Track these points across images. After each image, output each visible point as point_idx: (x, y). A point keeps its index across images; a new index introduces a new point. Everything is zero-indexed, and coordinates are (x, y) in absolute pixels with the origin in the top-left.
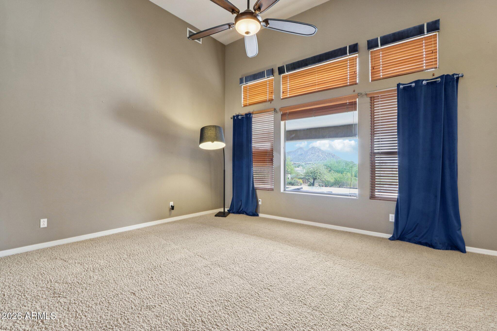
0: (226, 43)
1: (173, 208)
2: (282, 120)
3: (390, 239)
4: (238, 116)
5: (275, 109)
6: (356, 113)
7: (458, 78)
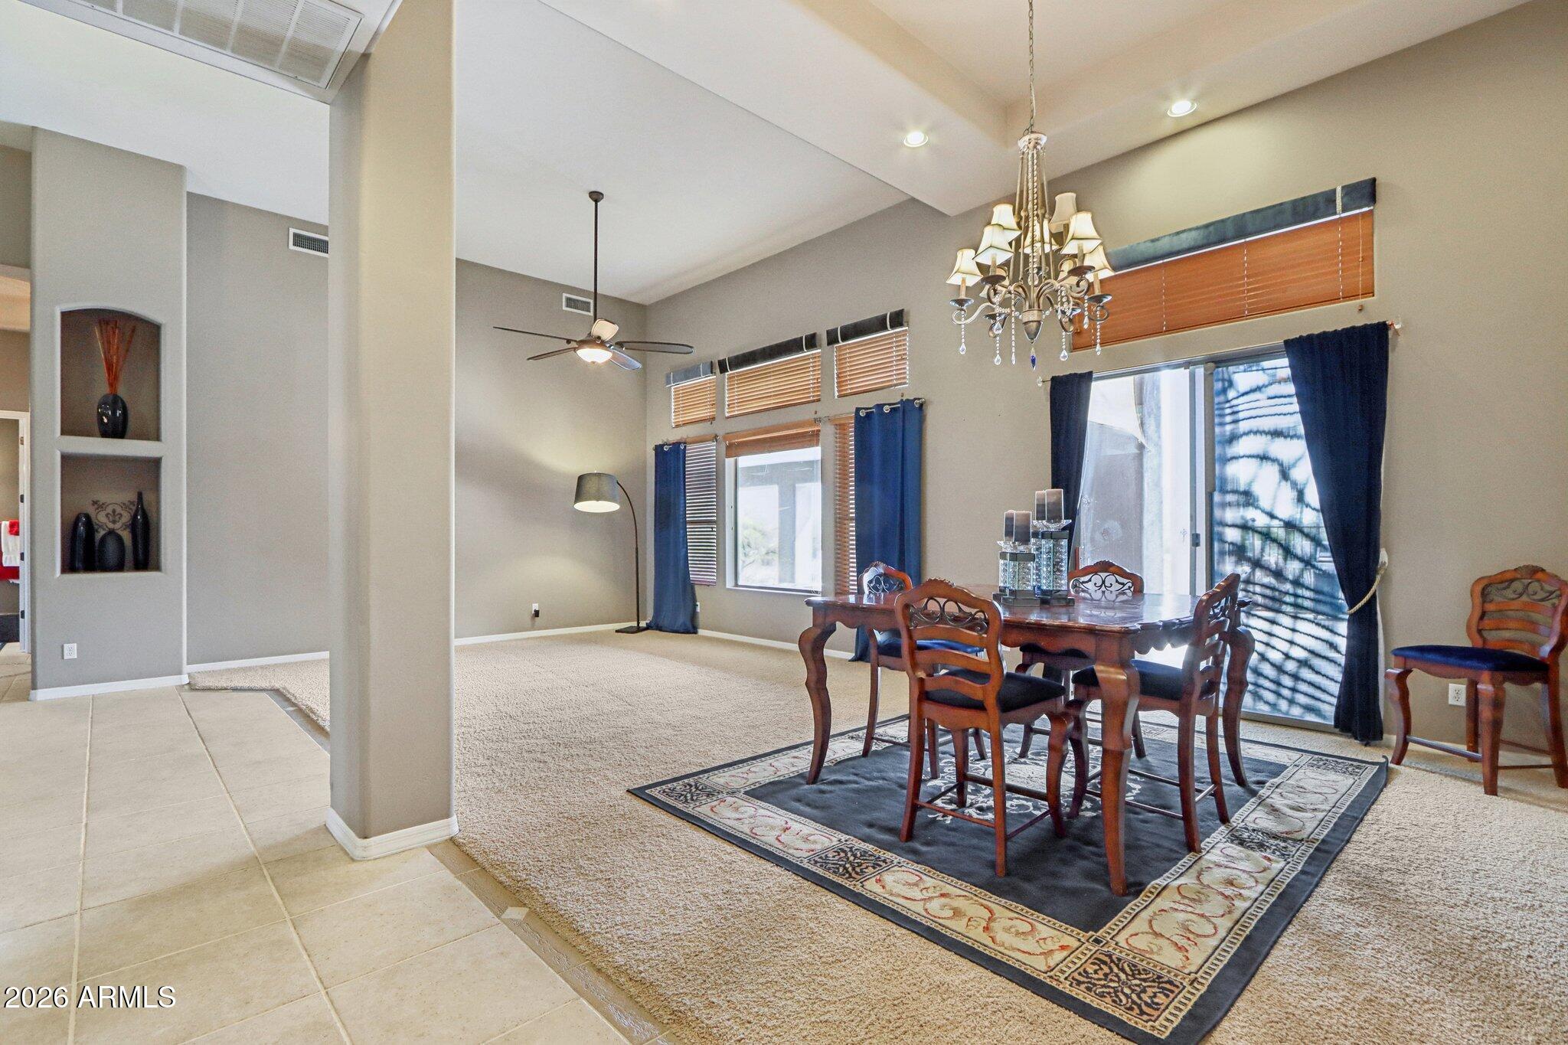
0: (647, 303)
1: (537, 613)
2: (728, 456)
3: (852, 660)
4: (662, 446)
5: (716, 436)
6: (819, 449)
7: (921, 405)
